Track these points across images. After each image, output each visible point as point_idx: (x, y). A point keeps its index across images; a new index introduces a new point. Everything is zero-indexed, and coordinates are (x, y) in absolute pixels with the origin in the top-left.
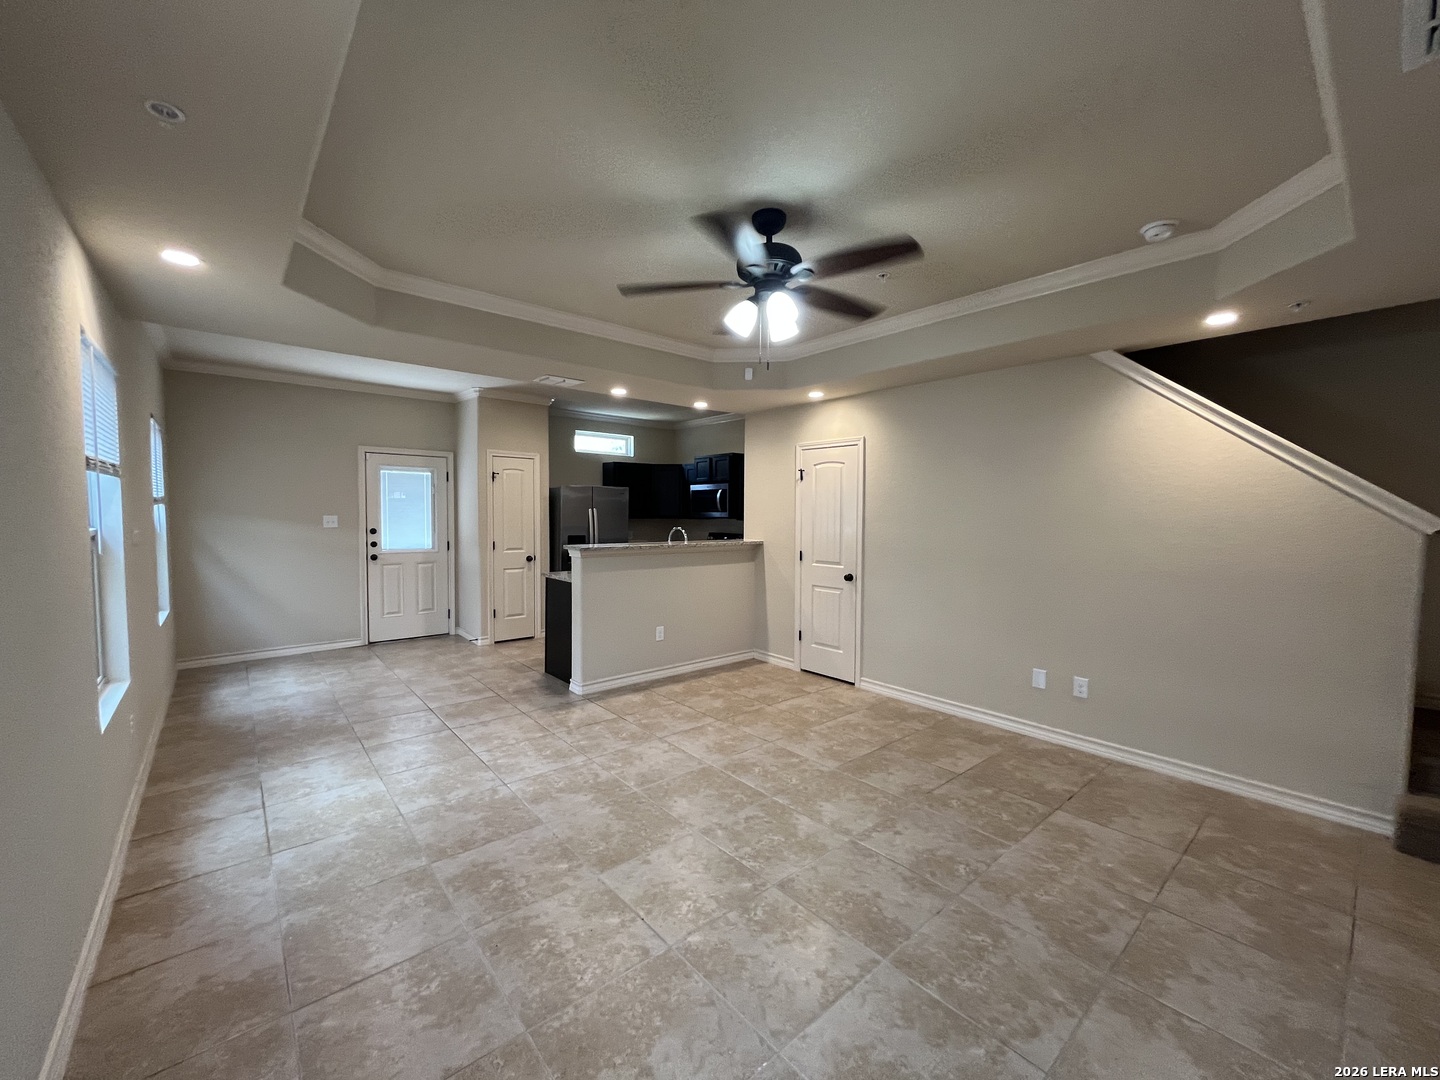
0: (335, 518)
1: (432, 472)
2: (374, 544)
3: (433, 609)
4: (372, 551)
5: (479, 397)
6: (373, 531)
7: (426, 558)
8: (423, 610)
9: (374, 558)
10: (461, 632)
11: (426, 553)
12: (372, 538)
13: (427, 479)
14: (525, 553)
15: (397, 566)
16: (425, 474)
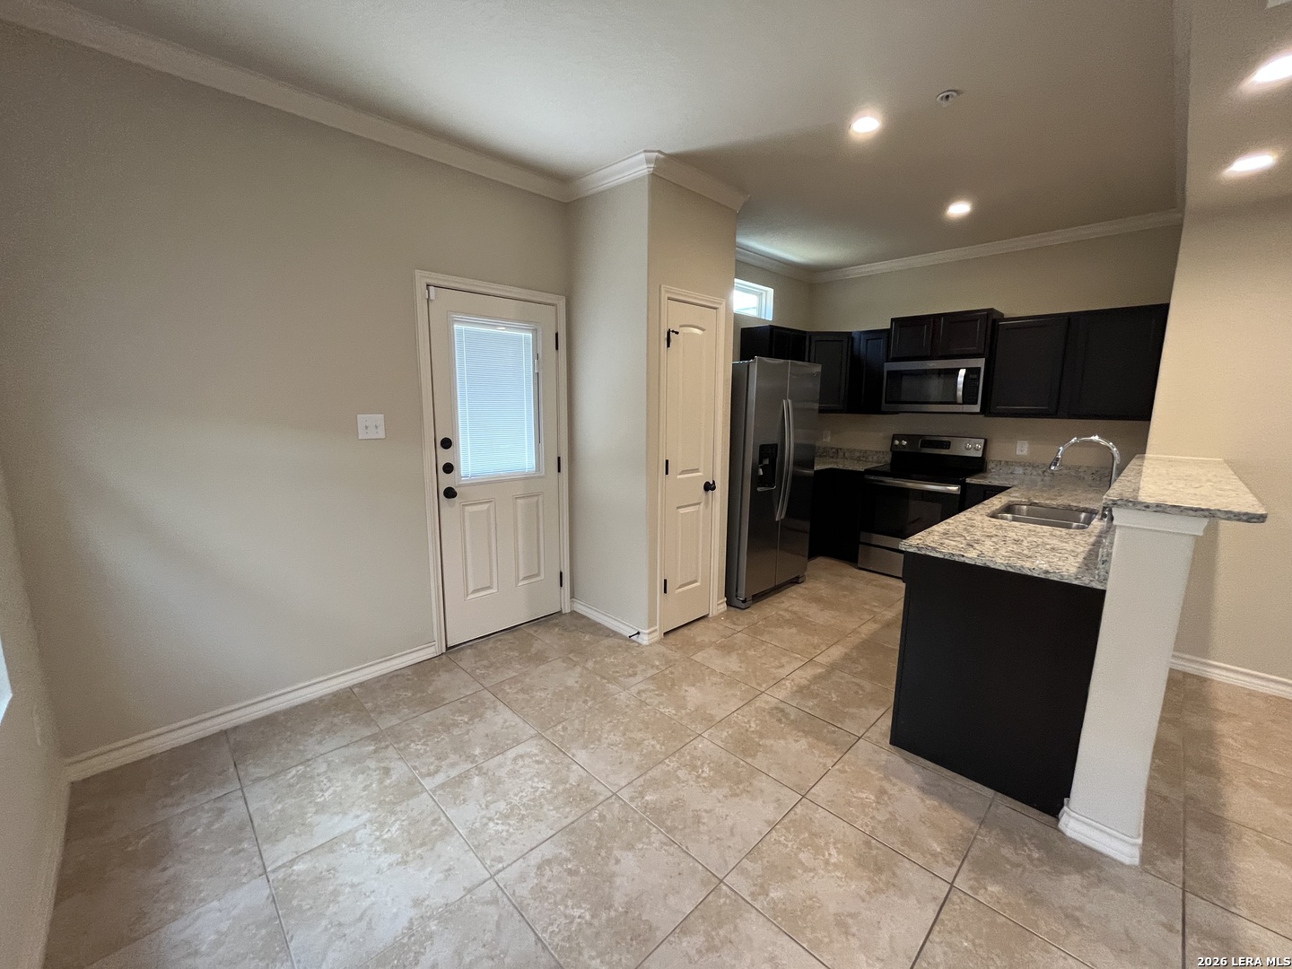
0: (379, 419)
1: (535, 331)
2: (448, 468)
3: (538, 575)
4: (447, 481)
5: (654, 176)
6: (447, 443)
7: (525, 487)
8: (525, 578)
9: (450, 493)
10: (581, 608)
11: (527, 479)
12: (445, 456)
13: (527, 344)
14: (702, 477)
15: (485, 507)
16: (523, 334)
